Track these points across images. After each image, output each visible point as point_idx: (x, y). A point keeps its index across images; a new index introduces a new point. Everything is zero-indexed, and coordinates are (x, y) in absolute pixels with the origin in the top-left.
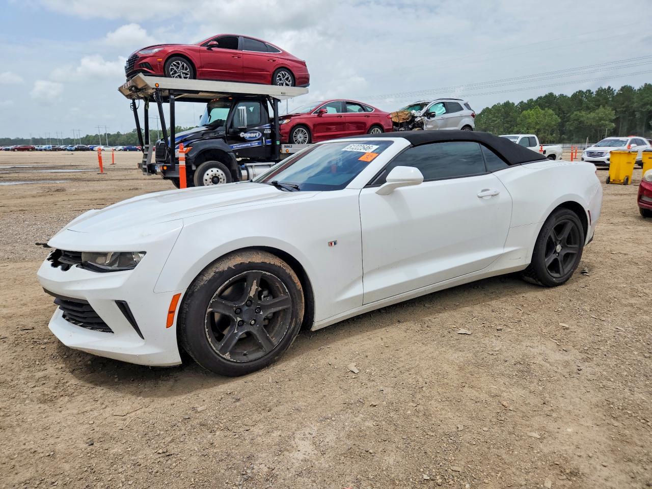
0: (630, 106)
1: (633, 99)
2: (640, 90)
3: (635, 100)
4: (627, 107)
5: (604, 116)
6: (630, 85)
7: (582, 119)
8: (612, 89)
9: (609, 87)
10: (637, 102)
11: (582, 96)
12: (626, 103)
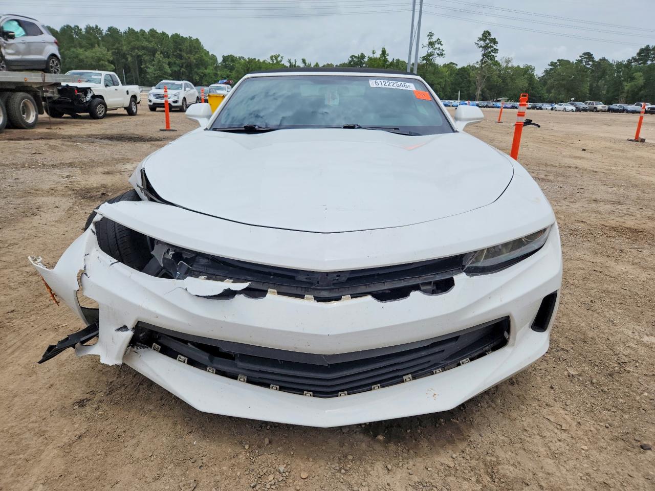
0: (120, 48)
1: (121, 41)
2: (125, 33)
3: (123, 43)
4: (117, 49)
5: (101, 56)
6: (116, 27)
7: (81, 57)
8: (100, 28)
9: (97, 26)
10: (125, 45)
11: (72, 32)
12: (117, 45)
